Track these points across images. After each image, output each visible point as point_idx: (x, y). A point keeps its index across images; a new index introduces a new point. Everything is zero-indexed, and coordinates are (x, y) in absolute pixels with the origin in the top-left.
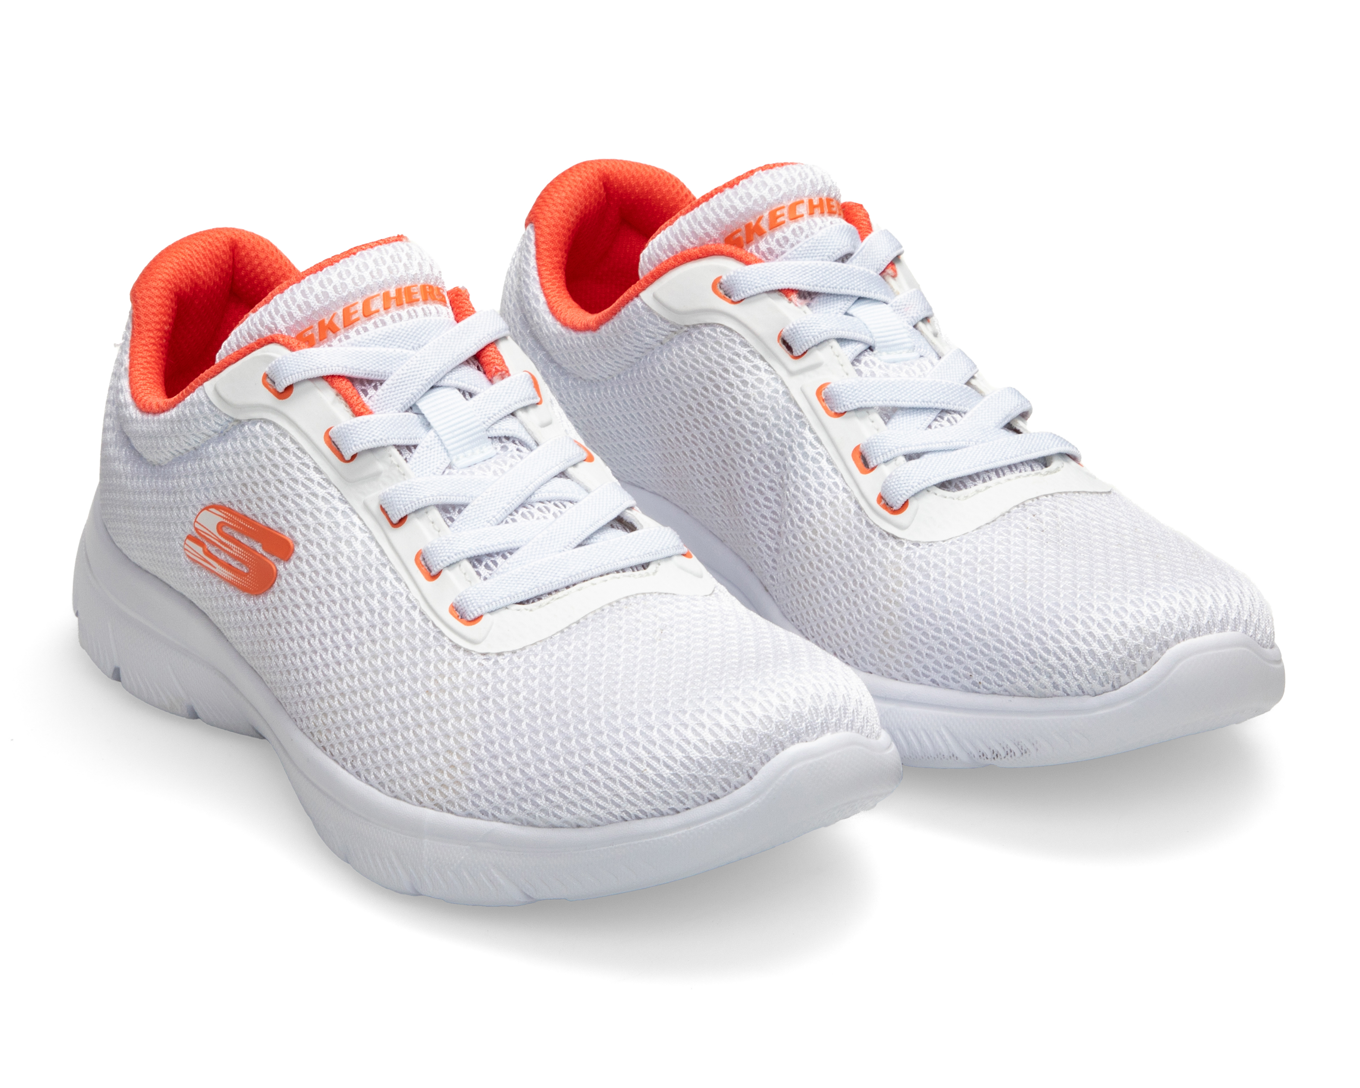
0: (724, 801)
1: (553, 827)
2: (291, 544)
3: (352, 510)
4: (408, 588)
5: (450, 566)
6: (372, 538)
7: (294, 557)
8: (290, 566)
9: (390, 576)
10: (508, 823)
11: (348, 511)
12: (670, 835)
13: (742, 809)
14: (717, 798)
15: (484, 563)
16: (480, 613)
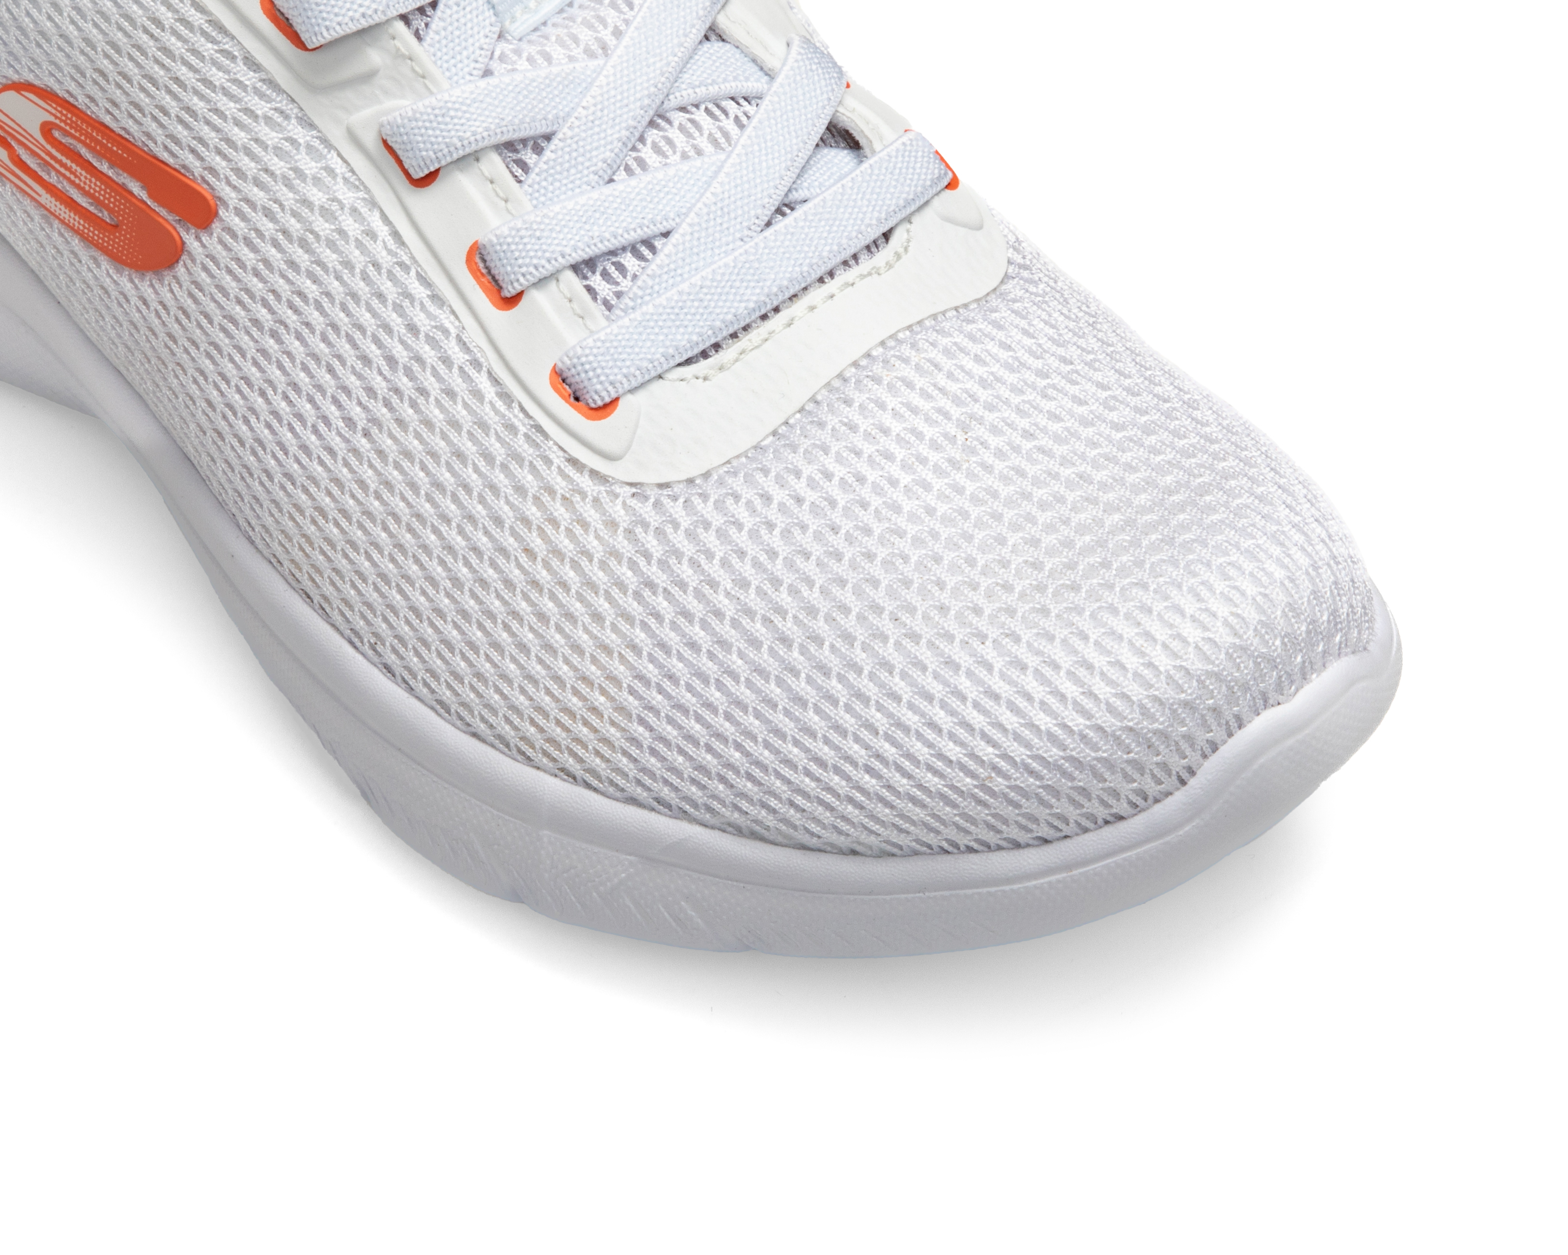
0: (1136, 824)
1: (804, 847)
2: (212, 202)
3: (324, 141)
4: (457, 317)
5: (541, 282)
6: (373, 204)
7: (216, 226)
8: (211, 241)
9: (420, 291)
10: (713, 827)
11: (316, 143)
12: (1034, 883)
13: (1168, 839)
14: (1121, 818)
15: (599, 269)
16: (614, 395)
